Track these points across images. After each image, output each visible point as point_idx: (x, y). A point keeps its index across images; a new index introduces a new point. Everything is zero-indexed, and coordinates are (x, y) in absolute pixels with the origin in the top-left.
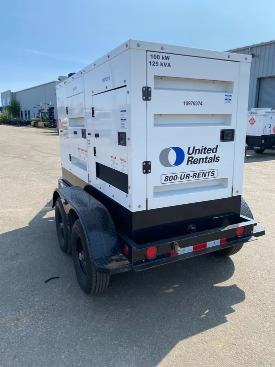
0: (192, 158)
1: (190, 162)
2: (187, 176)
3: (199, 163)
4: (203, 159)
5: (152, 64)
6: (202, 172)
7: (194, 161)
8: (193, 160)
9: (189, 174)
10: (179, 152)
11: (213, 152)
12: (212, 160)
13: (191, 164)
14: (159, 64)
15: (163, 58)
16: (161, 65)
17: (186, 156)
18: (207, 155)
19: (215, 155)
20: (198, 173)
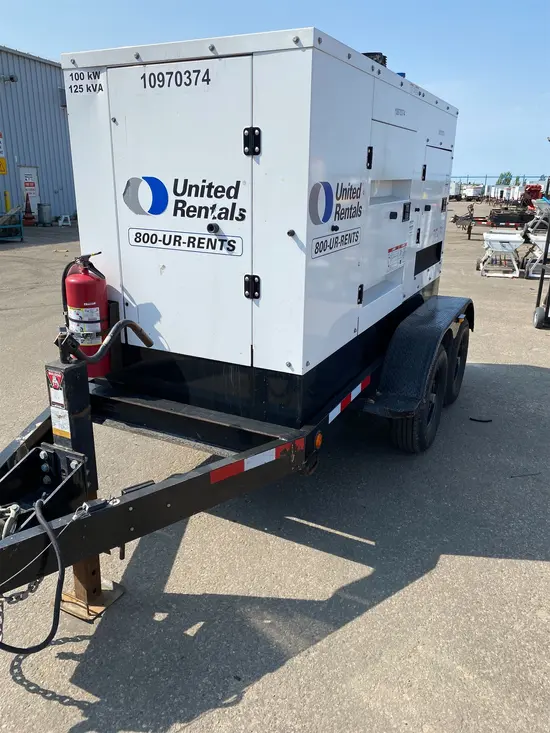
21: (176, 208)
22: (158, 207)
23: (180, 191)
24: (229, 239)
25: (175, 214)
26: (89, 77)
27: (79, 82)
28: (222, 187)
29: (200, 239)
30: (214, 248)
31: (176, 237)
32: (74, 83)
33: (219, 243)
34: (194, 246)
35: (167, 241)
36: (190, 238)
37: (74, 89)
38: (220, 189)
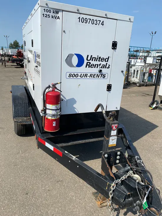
21: (87, 65)
22: (80, 64)
23: (89, 59)
24: (104, 74)
25: (86, 67)
26: (54, 12)
27: (48, 13)
28: (104, 58)
29: (94, 75)
30: (98, 77)
31: (85, 74)
32: (46, 13)
33: (100, 76)
34: (92, 77)
35: (82, 76)
36: (91, 74)
37: (45, 16)
38: (103, 59)
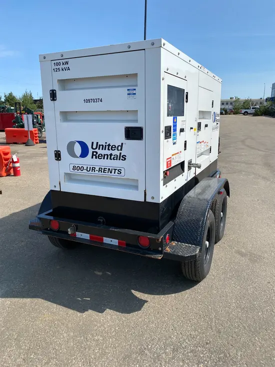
0: (97, 153)
1: (94, 157)
2: (92, 169)
3: (104, 159)
4: (107, 155)
5: (55, 70)
6: (108, 168)
7: (99, 156)
8: (97, 155)
9: (95, 168)
10: (83, 145)
11: (118, 150)
12: (117, 157)
13: (96, 158)
14: (61, 69)
15: (63, 64)
16: (62, 70)
17: (91, 151)
18: (111, 152)
19: (120, 153)
20: (103, 168)
